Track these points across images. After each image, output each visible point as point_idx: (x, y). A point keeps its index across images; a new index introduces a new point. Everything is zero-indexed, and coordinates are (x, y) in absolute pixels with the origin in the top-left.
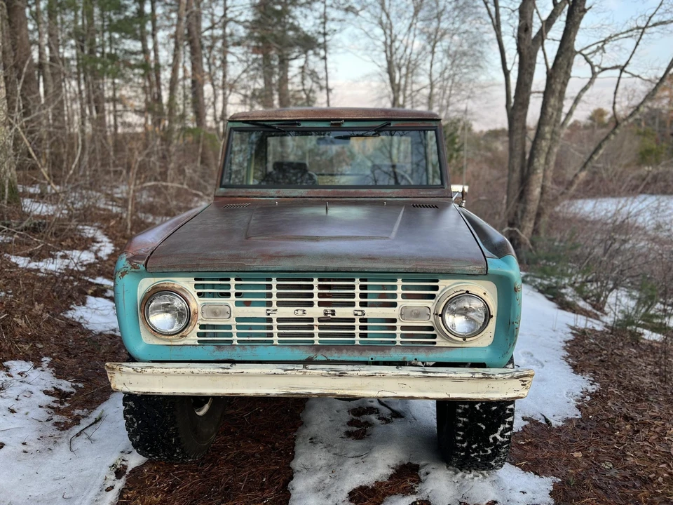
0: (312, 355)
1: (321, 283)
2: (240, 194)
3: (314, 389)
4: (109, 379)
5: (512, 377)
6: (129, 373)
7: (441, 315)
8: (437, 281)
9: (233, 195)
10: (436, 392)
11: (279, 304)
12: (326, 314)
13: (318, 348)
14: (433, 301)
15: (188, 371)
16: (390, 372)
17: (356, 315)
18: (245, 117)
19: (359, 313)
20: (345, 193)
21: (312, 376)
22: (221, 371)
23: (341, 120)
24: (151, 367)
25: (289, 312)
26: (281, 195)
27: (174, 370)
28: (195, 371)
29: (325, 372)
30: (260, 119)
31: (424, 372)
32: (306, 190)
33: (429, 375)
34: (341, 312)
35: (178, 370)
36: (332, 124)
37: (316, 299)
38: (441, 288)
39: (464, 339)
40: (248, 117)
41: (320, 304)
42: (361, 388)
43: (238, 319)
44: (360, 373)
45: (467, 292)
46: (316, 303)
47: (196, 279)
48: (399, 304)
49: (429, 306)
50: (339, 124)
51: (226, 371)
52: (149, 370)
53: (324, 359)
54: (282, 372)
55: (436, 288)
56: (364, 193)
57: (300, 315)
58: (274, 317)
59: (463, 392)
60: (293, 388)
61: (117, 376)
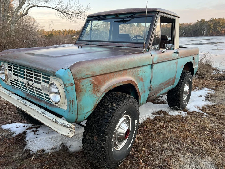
0: (26, 97)
5: (64, 126)
10: (45, 122)
12: (27, 83)
13: (28, 95)
14: (48, 84)
16: (35, 109)
19: (33, 84)
29: (23, 103)
34: (30, 83)
37: (26, 77)
39: (55, 103)
42: (31, 112)
44: (29, 107)
45: (53, 83)
47: (8, 64)
48: (41, 84)
51: (9, 95)
53: (28, 99)
54: (16, 99)
55: (49, 79)
56: (116, 45)
57: (23, 81)
59: (52, 126)
60: (19, 106)
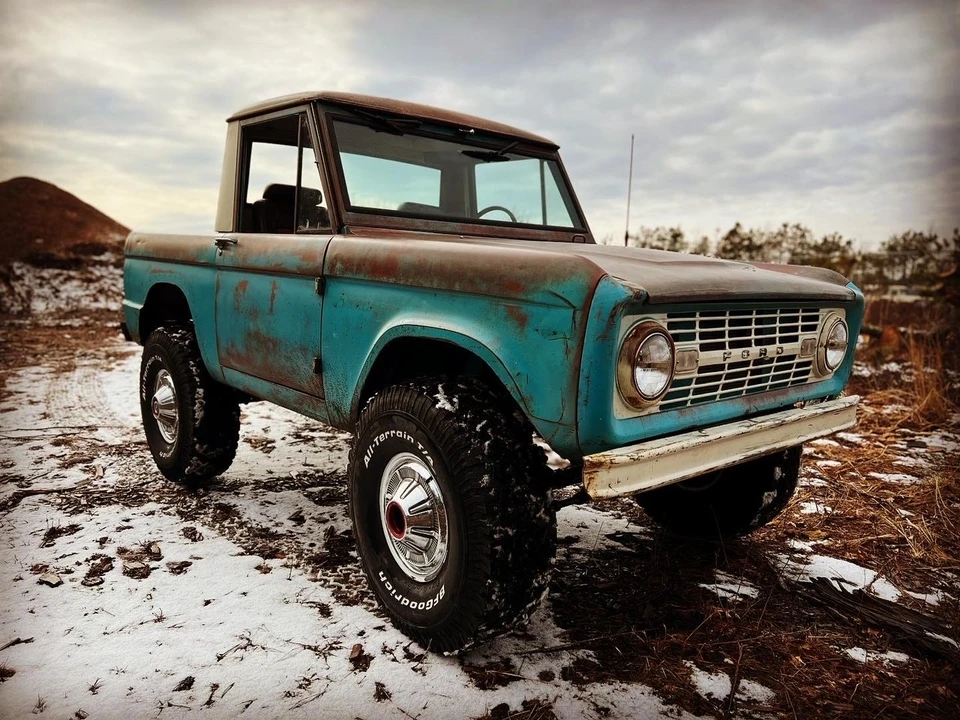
0: (747, 407)
1: (758, 317)
4: (586, 483)
7: (825, 347)
8: (818, 311)
12: (760, 356)
13: (749, 399)
15: (679, 445)
16: (807, 414)
17: (778, 353)
18: (343, 99)
19: (780, 351)
22: (704, 439)
23: (470, 128)
24: (645, 450)
25: (737, 354)
31: (822, 408)
33: (827, 410)
34: (770, 351)
35: (671, 447)
36: (457, 133)
37: (753, 337)
38: (821, 318)
40: (351, 101)
41: (757, 342)
45: (841, 319)
46: (753, 342)
47: (669, 316)
48: (800, 337)
49: (816, 337)
50: (465, 134)
52: (644, 454)
53: (755, 410)
55: (817, 318)
57: (745, 357)
58: (727, 363)
61: (602, 475)
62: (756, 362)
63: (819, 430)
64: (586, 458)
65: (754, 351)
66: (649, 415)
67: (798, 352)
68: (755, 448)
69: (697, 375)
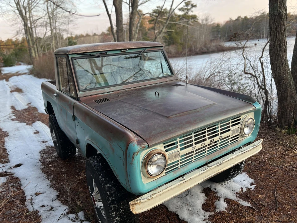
0: (207, 160)
1: (209, 129)
2: (92, 94)
3: (212, 174)
4: (131, 210)
6: (145, 202)
7: (243, 129)
8: (240, 117)
9: (88, 95)
10: (244, 157)
11: (196, 143)
12: (211, 142)
13: (208, 157)
14: (240, 124)
15: (170, 188)
16: (234, 156)
18: (77, 51)
19: (221, 137)
20: (140, 84)
21: (213, 168)
22: (182, 182)
23: (126, 49)
24: (154, 194)
25: (199, 146)
26: (112, 91)
27: (165, 190)
28: (173, 187)
29: (216, 165)
30: (86, 52)
31: (242, 152)
32: (122, 86)
33: (244, 152)
34: (216, 139)
35: (166, 190)
36: (122, 51)
37: (207, 137)
39: (248, 135)
40: (80, 51)
41: (209, 138)
42: (225, 166)
43: (182, 156)
44: (226, 161)
45: (250, 118)
46: (207, 138)
47: (164, 144)
48: (231, 129)
49: (239, 127)
50: (125, 51)
51: (184, 181)
52: (154, 196)
53: (211, 160)
54: (202, 172)
55: (240, 120)
56: (147, 83)
57: (203, 145)
58: (194, 150)
59: (251, 154)
60: (205, 177)
61: (137, 206)
62: (209, 145)
63: (241, 159)
64: (130, 203)
65: (208, 142)
66: (160, 177)
67: (230, 135)
68: (209, 175)
69: (181, 158)
